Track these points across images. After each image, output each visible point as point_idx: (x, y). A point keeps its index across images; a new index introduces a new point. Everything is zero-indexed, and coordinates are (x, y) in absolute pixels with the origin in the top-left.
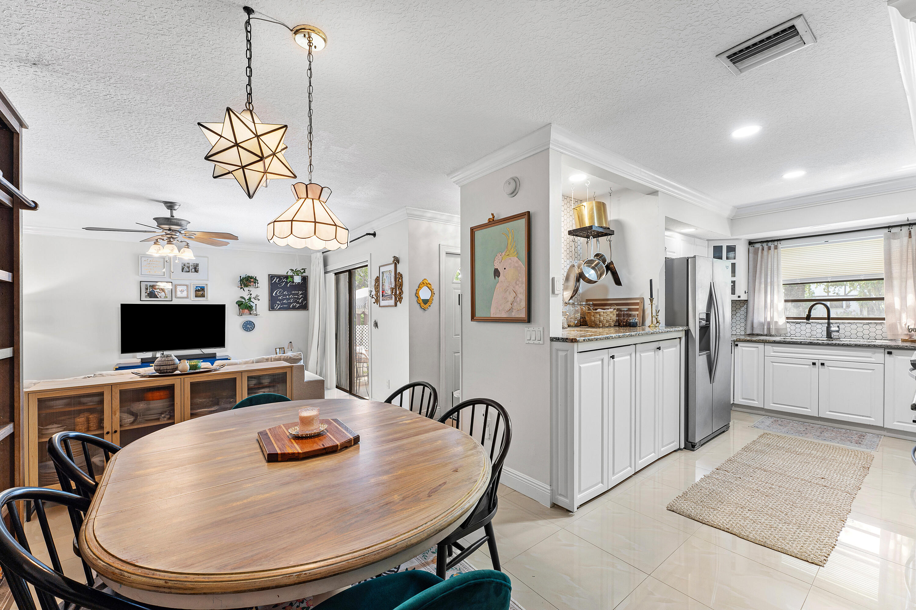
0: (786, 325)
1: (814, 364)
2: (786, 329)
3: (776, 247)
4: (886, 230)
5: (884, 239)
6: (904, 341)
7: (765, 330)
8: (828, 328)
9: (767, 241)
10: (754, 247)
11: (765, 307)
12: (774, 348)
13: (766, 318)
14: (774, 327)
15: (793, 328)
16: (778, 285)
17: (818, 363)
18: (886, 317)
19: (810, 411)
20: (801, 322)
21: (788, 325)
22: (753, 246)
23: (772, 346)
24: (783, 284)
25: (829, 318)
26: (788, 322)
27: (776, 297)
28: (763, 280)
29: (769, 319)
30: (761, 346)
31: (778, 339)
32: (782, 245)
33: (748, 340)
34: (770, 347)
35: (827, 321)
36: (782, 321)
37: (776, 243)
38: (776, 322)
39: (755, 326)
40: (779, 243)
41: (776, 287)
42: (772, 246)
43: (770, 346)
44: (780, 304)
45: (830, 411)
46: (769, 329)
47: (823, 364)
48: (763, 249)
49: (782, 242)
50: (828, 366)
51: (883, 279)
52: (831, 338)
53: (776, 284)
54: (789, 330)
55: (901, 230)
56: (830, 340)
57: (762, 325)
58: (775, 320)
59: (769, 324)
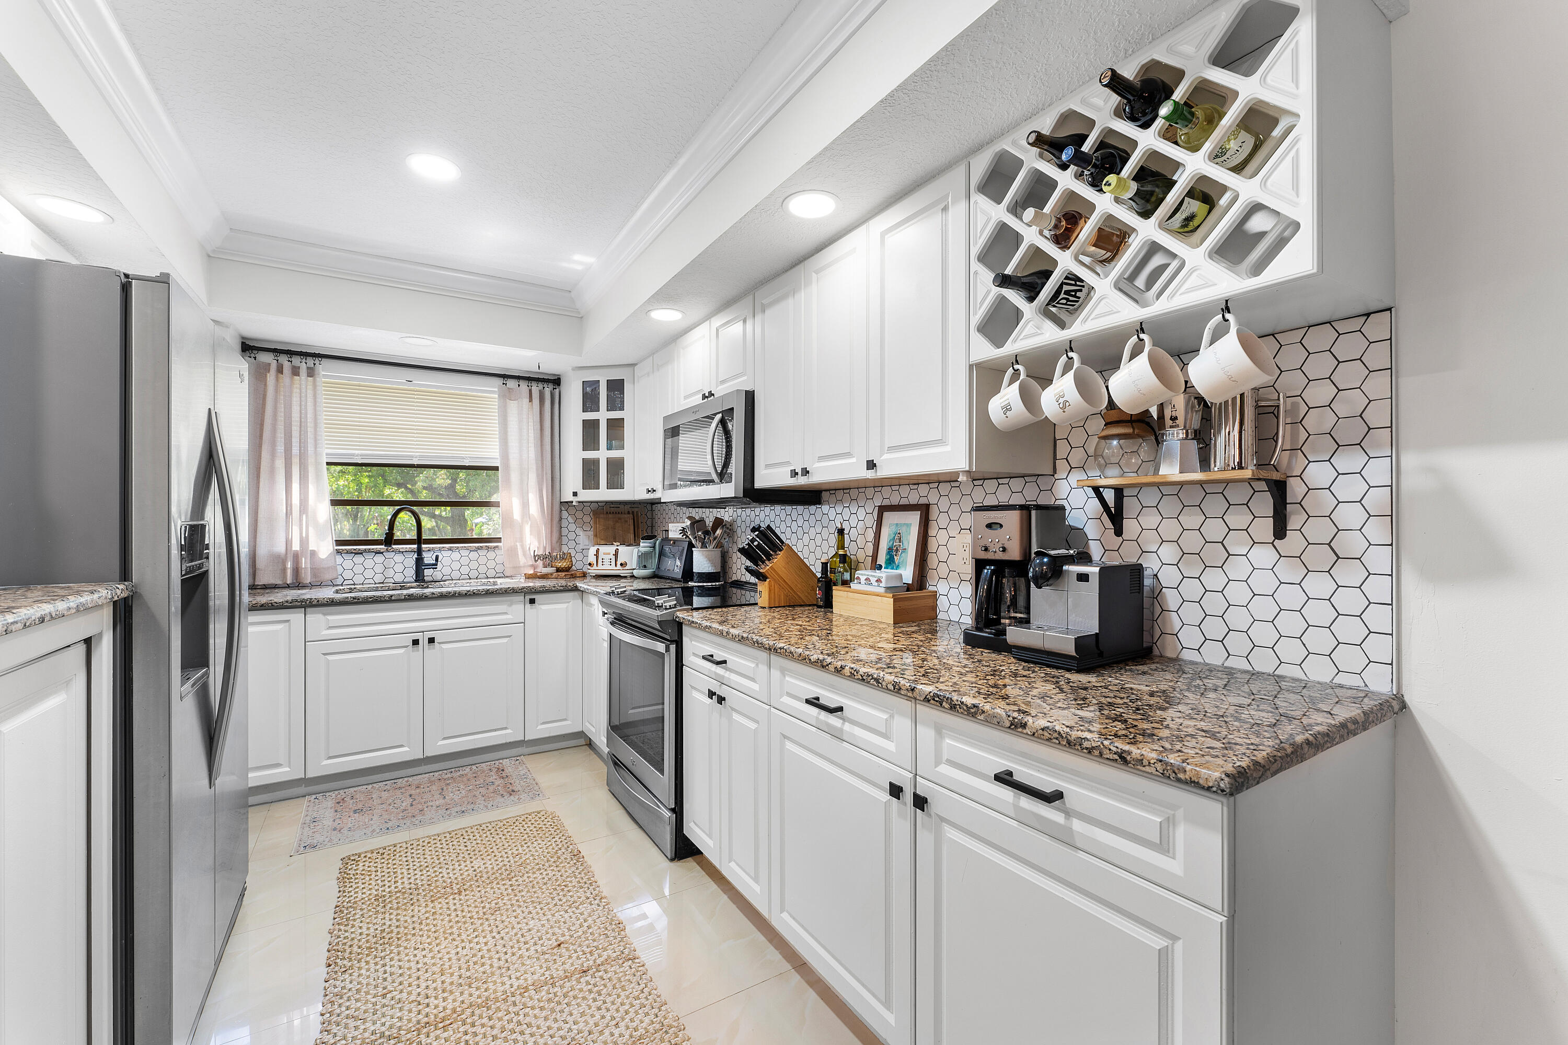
0: (335, 559)
1: (416, 642)
2: (335, 568)
3: (311, 373)
4: (500, 381)
5: (499, 396)
6: (528, 577)
7: (289, 573)
8: (419, 562)
9: (290, 353)
10: (255, 358)
11: (288, 513)
12: (329, 617)
13: (288, 543)
14: (309, 566)
15: (348, 564)
16: (317, 464)
17: (424, 642)
18: (503, 536)
19: (408, 749)
20: (365, 551)
21: (339, 559)
22: (253, 355)
23: (325, 614)
24: (328, 464)
25: (419, 541)
26: (338, 552)
27: (312, 489)
28: (280, 449)
29: (296, 547)
30: (296, 617)
31: (328, 593)
32: (325, 369)
33: (262, 605)
34: (321, 616)
35: (416, 546)
36: (324, 548)
37: (310, 361)
38: (313, 553)
39: (260, 564)
40: (317, 362)
41: (311, 470)
42: (303, 367)
43: (319, 613)
44: (323, 510)
45: (445, 739)
46: (297, 571)
47: (432, 640)
48: (280, 370)
49: (324, 361)
50: (439, 643)
51: (496, 469)
52: (424, 581)
53: (311, 460)
54: (340, 569)
55: (519, 385)
56: (423, 587)
57: (280, 561)
58: (310, 549)
59: (296, 557)
